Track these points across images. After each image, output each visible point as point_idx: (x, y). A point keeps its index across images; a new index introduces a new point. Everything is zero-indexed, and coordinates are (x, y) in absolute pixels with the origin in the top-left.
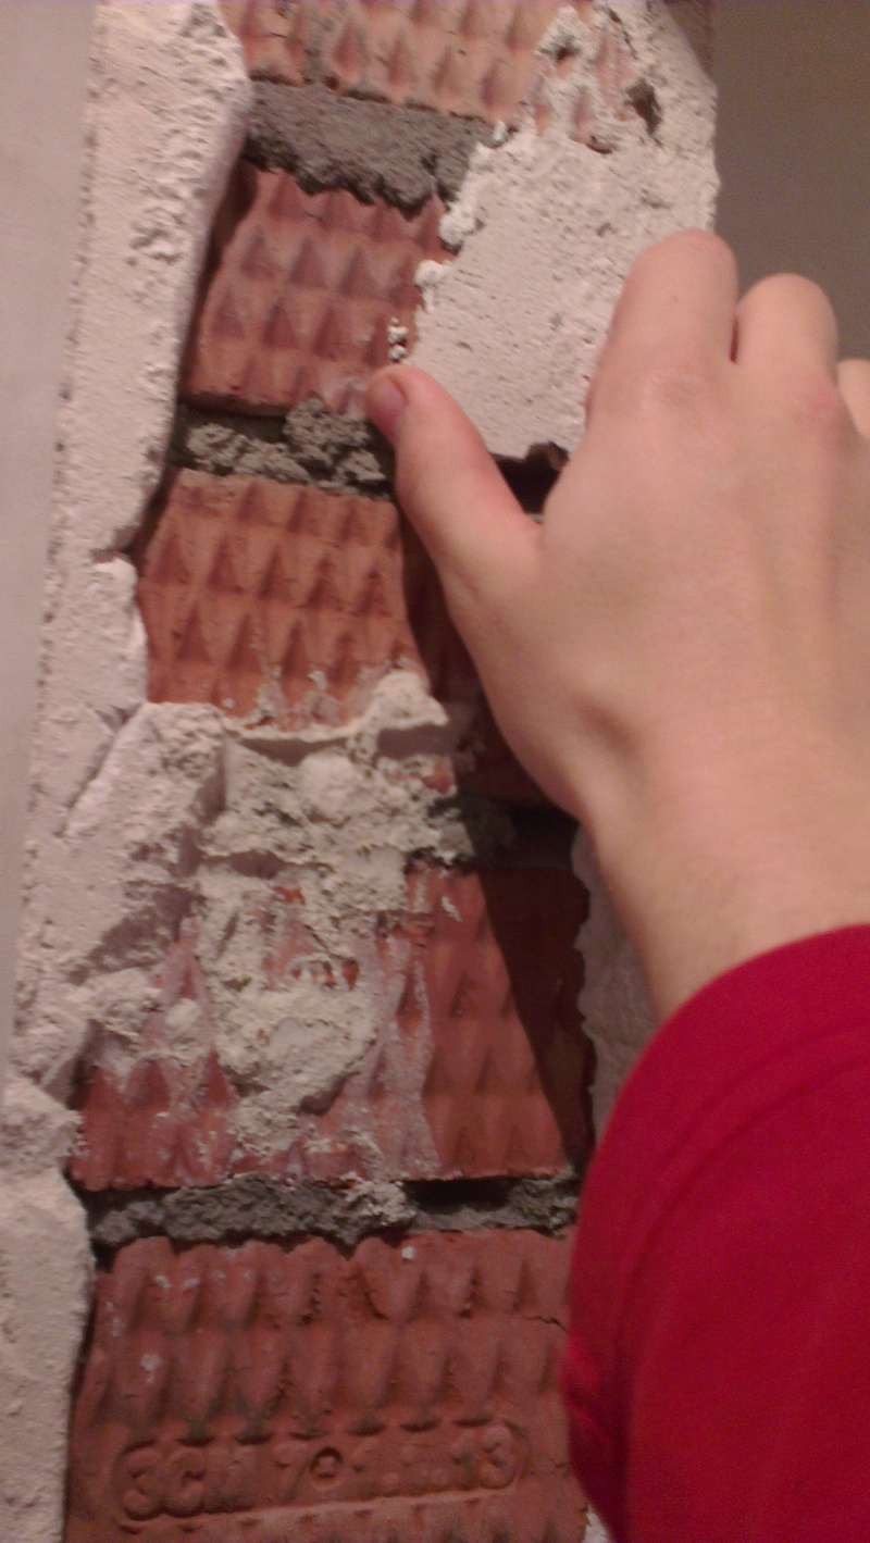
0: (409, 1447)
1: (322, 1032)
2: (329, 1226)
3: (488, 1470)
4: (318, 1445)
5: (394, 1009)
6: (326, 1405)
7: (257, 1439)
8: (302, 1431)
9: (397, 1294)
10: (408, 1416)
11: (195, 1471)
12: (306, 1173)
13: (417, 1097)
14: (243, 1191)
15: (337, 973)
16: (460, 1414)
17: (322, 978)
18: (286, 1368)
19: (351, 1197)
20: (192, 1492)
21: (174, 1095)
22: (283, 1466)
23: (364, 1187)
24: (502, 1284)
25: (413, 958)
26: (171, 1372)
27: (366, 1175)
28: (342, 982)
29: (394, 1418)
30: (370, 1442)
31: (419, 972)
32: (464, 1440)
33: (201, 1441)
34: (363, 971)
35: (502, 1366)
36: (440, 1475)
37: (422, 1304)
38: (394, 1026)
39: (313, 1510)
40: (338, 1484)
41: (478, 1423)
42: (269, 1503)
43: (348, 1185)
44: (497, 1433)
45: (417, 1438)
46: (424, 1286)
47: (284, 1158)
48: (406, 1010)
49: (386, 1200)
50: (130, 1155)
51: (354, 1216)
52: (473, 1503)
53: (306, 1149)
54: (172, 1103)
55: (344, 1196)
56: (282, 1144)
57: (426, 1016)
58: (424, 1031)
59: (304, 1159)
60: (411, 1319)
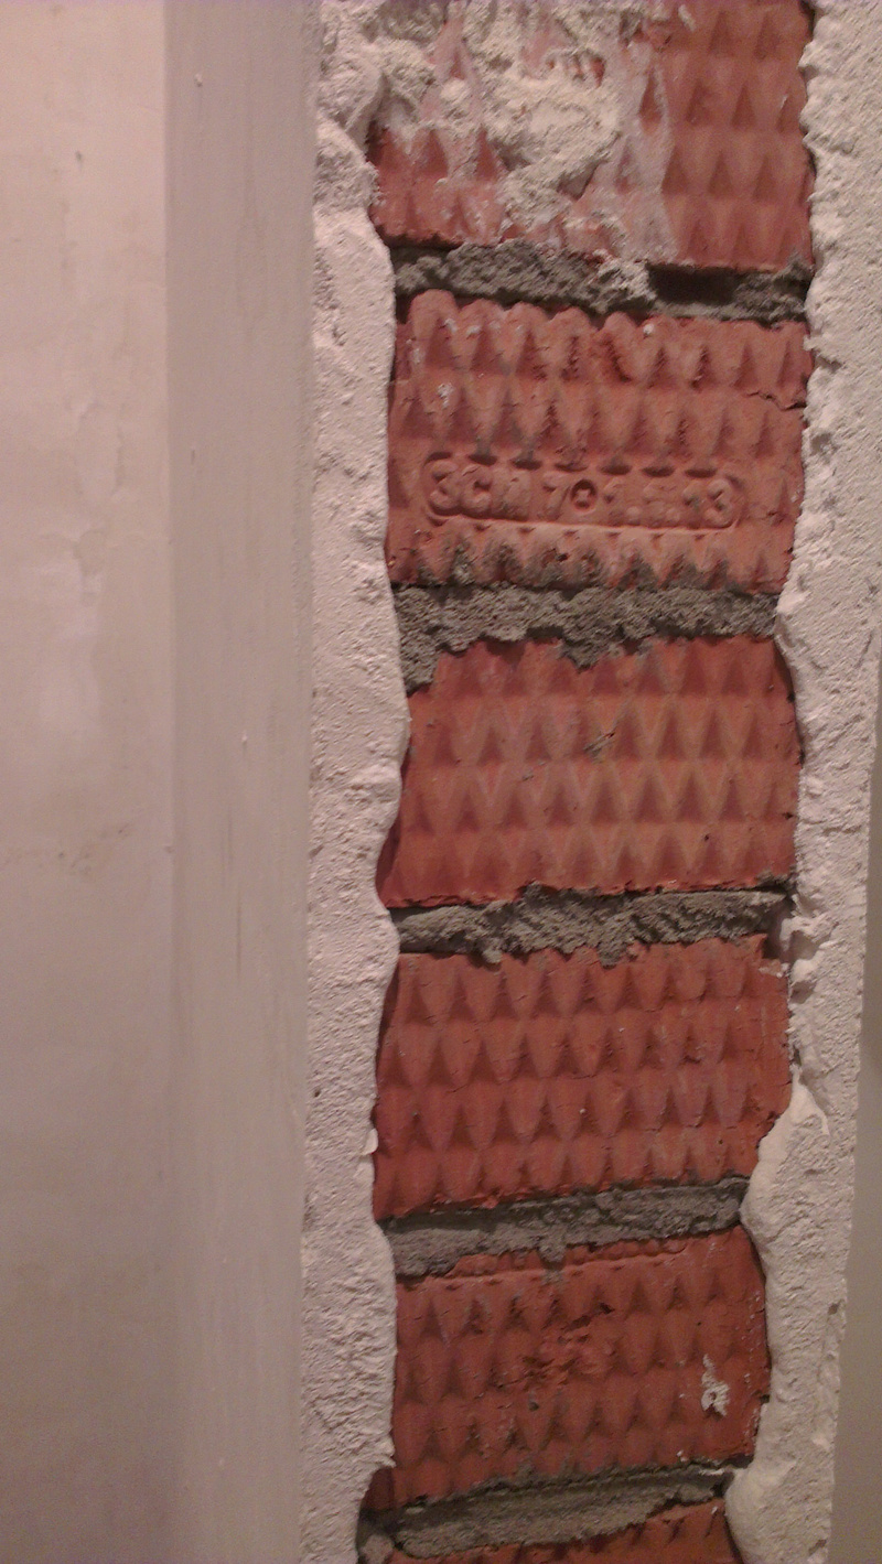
0: (650, 487)
1: (575, 118)
2: (585, 296)
3: (711, 513)
4: (577, 478)
5: (637, 109)
6: (584, 443)
7: (528, 464)
8: (566, 463)
9: (640, 362)
10: (649, 462)
11: (483, 482)
12: (564, 245)
13: (658, 189)
14: (513, 255)
15: (586, 67)
16: (690, 465)
17: (574, 71)
18: (551, 411)
19: (602, 271)
20: (481, 500)
21: (452, 162)
22: (552, 489)
23: (612, 264)
24: (727, 362)
25: (653, 62)
26: (462, 400)
27: (614, 253)
28: (591, 77)
29: (637, 464)
30: (616, 480)
31: (659, 76)
32: (693, 487)
33: (485, 460)
34: (608, 68)
35: (726, 430)
36: (674, 513)
37: (661, 375)
38: (637, 122)
39: (574, 528)
40: (594, 510)
41: (705, 474)
42: (540, 518)
43: (599, 260)
44: (718, 483)
45: (656, 481)
46: (662, 359)
47: (544, 230)
48: (648, 109)
49: (631, 278)
50: (419, 211)
51: (605, 289)
52: (699, 538)
53: (564, 223)
54: (451, 169)
55: (597, 270)
56: (544, 217)
57: (666, 119)
58: (664, 131)
59: (562, 232)
60: (651, 385)
